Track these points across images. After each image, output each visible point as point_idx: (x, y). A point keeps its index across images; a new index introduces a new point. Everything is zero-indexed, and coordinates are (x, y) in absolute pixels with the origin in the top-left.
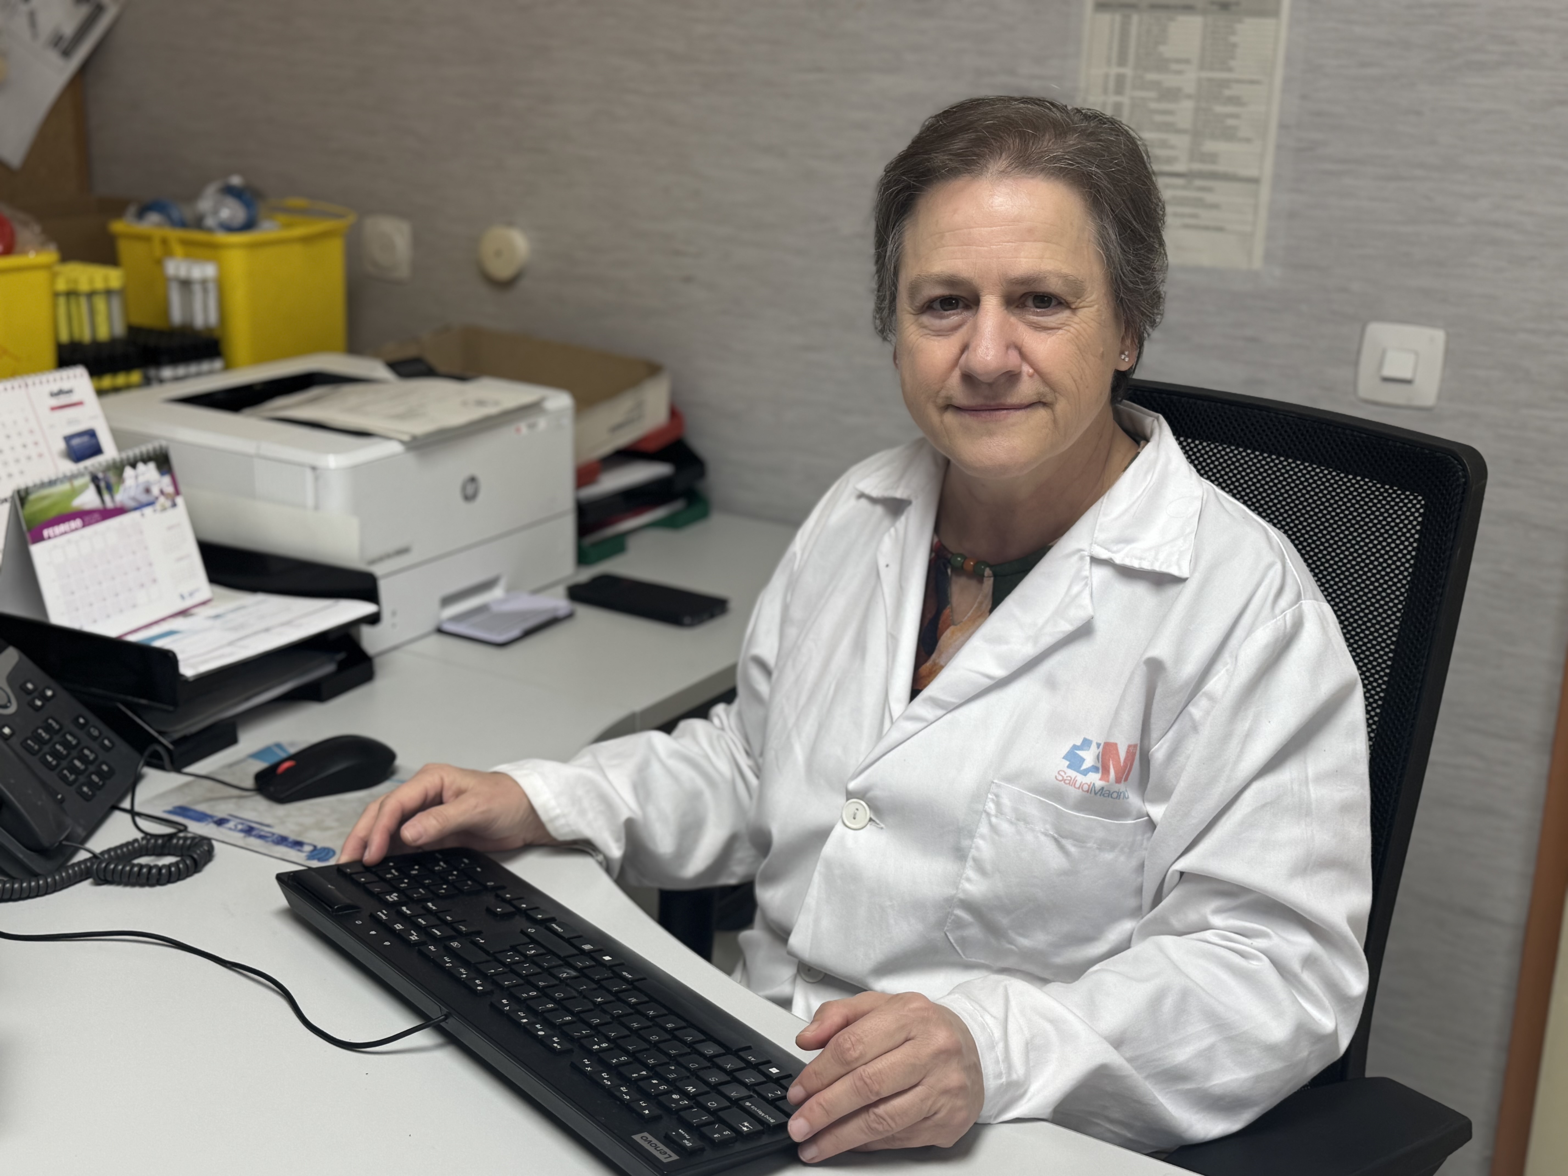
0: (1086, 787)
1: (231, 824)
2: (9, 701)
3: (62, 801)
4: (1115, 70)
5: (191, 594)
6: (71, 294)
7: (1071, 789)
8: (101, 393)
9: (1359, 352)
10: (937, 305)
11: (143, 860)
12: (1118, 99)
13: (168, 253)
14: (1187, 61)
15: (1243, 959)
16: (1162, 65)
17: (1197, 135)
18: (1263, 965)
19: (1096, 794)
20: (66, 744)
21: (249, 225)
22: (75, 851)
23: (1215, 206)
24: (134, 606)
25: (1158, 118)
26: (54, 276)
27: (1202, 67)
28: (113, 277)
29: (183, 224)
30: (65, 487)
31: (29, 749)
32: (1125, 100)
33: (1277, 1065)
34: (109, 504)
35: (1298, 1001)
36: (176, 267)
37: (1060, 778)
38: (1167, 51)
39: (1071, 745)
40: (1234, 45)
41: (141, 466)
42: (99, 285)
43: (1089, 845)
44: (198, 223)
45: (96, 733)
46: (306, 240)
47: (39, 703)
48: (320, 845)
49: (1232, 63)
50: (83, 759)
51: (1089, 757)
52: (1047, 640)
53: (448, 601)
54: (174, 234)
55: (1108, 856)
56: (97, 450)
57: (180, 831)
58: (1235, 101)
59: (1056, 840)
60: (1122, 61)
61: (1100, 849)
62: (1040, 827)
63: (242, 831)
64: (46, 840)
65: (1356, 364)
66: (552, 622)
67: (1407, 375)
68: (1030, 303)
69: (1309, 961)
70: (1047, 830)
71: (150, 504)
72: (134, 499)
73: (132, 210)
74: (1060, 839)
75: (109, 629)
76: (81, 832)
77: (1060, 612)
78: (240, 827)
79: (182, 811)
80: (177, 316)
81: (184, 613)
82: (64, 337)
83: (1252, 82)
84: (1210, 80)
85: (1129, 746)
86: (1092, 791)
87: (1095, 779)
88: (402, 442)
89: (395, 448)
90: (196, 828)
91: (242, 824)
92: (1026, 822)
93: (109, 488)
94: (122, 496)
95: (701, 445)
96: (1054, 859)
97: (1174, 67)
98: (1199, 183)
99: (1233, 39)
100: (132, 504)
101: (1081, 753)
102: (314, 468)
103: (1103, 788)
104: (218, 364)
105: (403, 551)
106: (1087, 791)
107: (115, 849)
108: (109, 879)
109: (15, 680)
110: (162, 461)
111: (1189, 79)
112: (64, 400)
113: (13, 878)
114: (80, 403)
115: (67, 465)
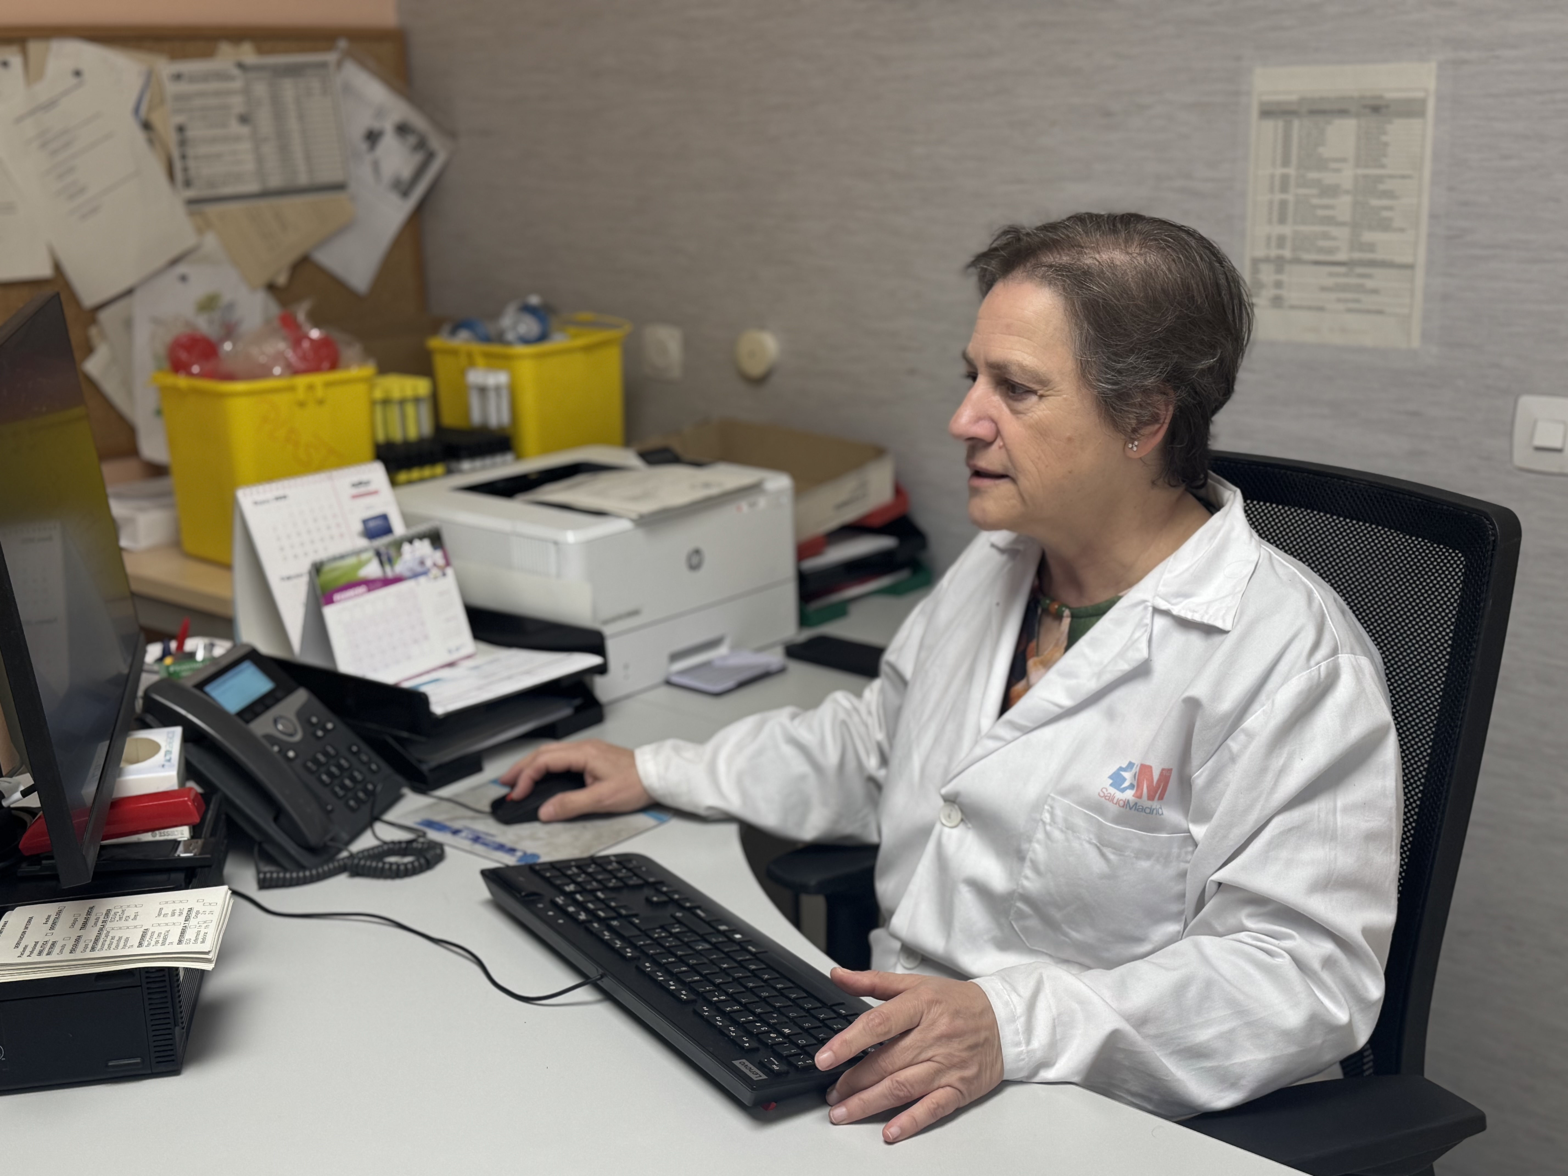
0: (1121, 803)
1: (464, 834)
2: (296, 731)
3: (331, 811)
4: (1280, 171)
5: (458, 649)
6: (386, 402)
7: (1110, 805)
8: (395, 483)
9: (1512, 423)
11: (393, 859)
12: (1284, 196)
13: (472, 364)
14: (1344, 160)
15: (1270, 957)
16: (1322, 164)
17: (1356, 226)
18: (1285, 963)
19: (1131, 809)
20: (340, 767)
21: (543, 337)
22: (340, 851)
23: (1375, 291)
24: (409, 658)
25: (1320, 212)
26: (372, 387)
27: (1357, 165)
28: (420, 386)
29: (487, 339)
30: (352, 561)
31: (308, 770)
32: (1290, 197)
33: (1293, 1049)
34: (390, 573)
35: (1315, 995)
36: (476, 377)
37: (1102, 794)
38: (1325, 152)
39: (1117, 766)
40: (1386, 144)
41: (417, 543)
42: (409, 393)
43: (1126, 854)
44: (500, 339)
45: (364, 758)
46: (588, 349)
47: (320, 733)
48: (530, 851)
49: (1385, 161)
50: (353, 779)
51: (1128, 776)
52: (1107, 677)
53: (675, 657)
54: (477, 348)
55: (1145, 864)
56: (388, 530)
57: (419, 836)
58: (1389, 194)
59: (1098, 848)
60: (1286, 163)
61: (1137, 857)
62: (1085, 836)
63: (471, 839)
64: (313, 839)
65: (1510, 434)
66: (765, 675)
67: (1557, 444)
69: (1328, 962)
70: (1091, 839)
71: (425, 573)
72: (411, 570)
73: (447, 328)
74: (1102, 848)
75: (387, 676)
76: (345, 836)
77: (1121, 654)
78: (470, 836)
79: (430, 824)
80: (476, 417)
81: (451, 665)
82: (381, 437)
83: (1403, 177)
84: (1366, 177)
85: (1163, 770)
86: (1126, 804)
87: (1130, 795)
88: (633, 520)
89: (624, 525)
90: (433, 835)
91: (472, 834)
92: (1074, 832)
93: (391, 561)
94: (400, 568)
95: (925, 521)
96: (1098, 865)
97: (1333, 165)
98: (1360, 270)
99: (1384, 138)
100: (406, 573)
101: (1123, 773)
102: (556, 543)
103: (1136, 804)
104: (509, 457)
105: (634, 613)
106: (1123, 807)
107: (368, 850)
108: (360, 872)
109: (303, 715)
110: (436, 539)
111: (1346, 176)
112: (362, 490)
113: (285, 870)
114: (375, 493)
115: (363, 542)
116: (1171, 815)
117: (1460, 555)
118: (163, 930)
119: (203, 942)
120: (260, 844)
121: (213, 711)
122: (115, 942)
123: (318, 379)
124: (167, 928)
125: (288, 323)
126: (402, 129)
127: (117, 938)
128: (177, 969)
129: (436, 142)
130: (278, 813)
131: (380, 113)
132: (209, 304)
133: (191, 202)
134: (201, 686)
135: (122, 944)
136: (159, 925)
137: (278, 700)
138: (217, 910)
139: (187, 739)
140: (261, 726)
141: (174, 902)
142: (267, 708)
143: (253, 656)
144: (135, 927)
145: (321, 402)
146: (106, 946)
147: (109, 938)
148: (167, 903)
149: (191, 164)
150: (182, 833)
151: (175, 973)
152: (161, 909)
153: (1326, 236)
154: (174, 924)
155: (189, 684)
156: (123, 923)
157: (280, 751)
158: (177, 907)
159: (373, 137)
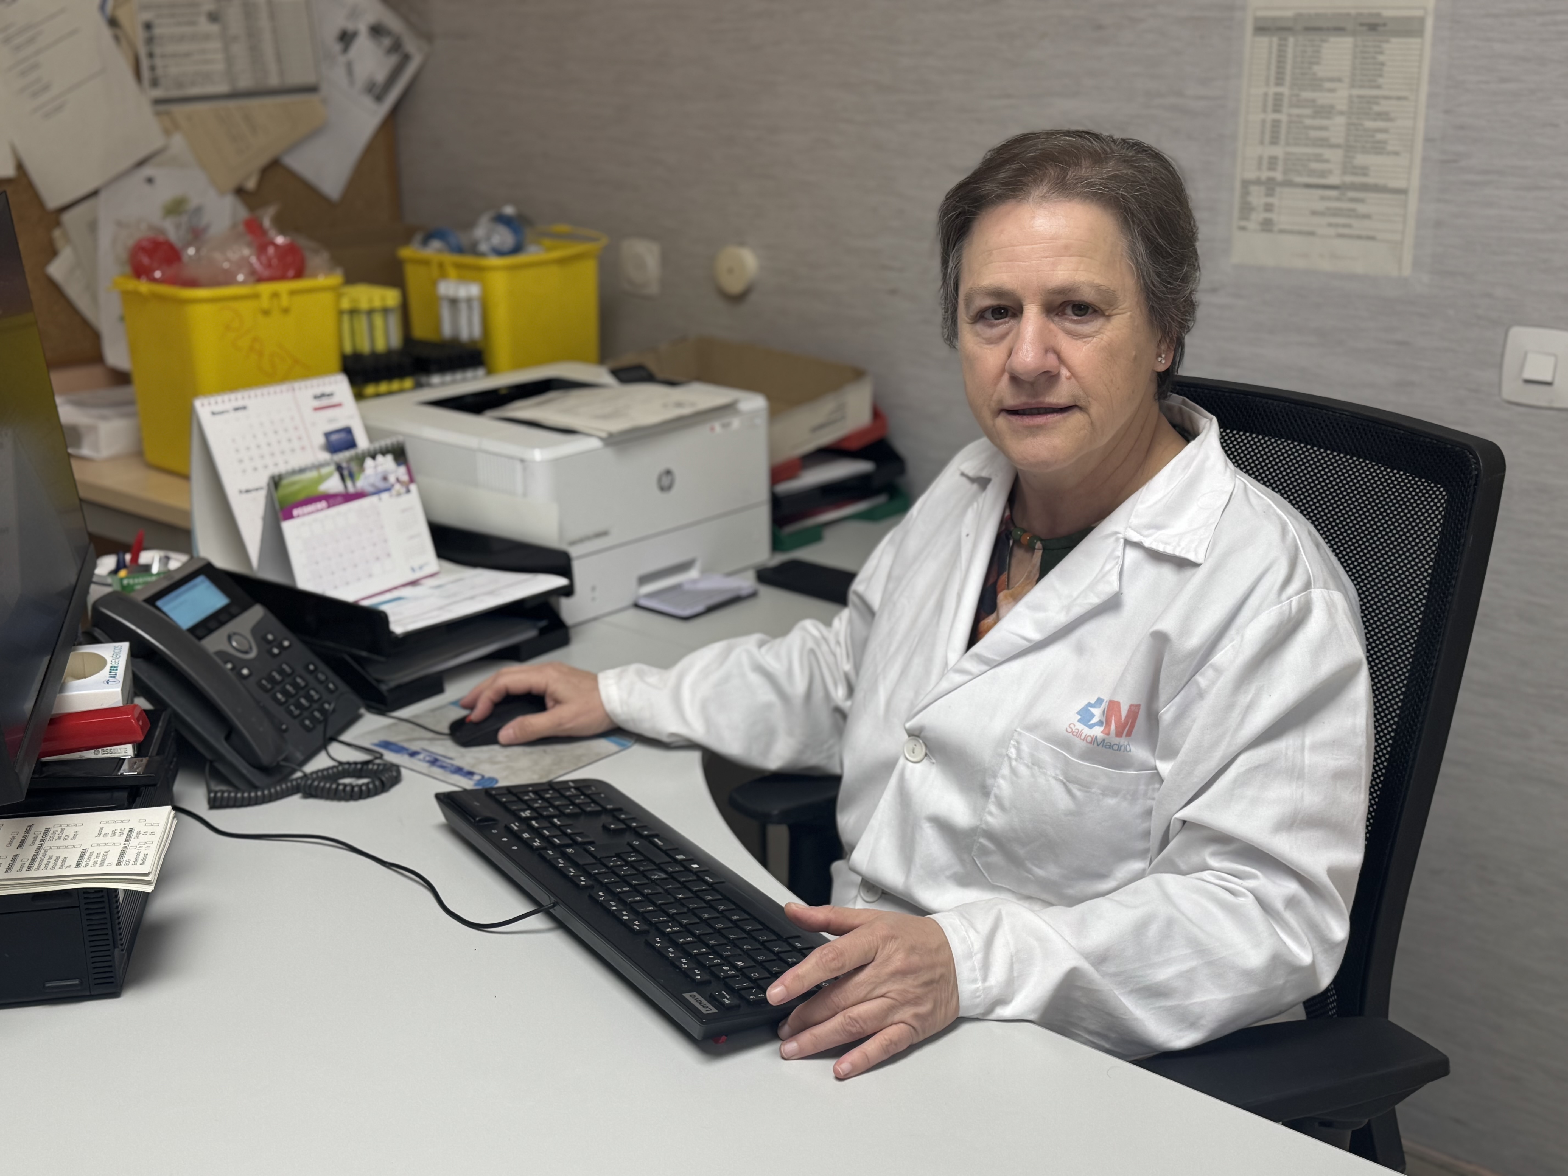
0: (1089, 739)
1: (421, 756)
2: (251, 648)
3: (286, 731)
4: (1273, 90)
5: (421, 568)
6: (353, 312)
7: (1077, 740)
8: (359, 396)
9: (1502, 355)
10: (988, 315)
11: (347, 781)
12: (1276, 116)
13: (443, 275)
14: (1339, 80)
15: (1232, 896)
16: (1316, 84)
17: (1349, 149)
18: (1248, 902)
19: (1098, 745)
20: (295, 685)
21: (517, 249)
22: (294, 771)
23: (1367, 217)
24: (370, 576)
25: (1313, 134)
26: (339, 296)
27: (1352, 86)
28: (390, 297)
29: (460, 250)
30: (312, 475)
31: (262, 687)
32: (1283, 117)
33: (1254, 989)
34: (351, 489)
35: (1278, 935)
36: (446, 288)
37: (1069, 730)
38: (1320, 71)
39: (1086, 702)
40: (1383, 64)
41: (380, 458)
42: (377, 304)
43: (1093, 790)
44: (473, 250)
45: (322, 677)
46: (562, 262)
47: (276, 651)
48: (487, 775)
49: (1381, 81)
50: (309, 698)
51: (1097, 712)
52: (1078, 610)
53: (644, 580)
54: (449, 259)
55: (1111, 801)
56: (351, 444)
57: (376, 758)
58: (1384, 116)
59: (1064, 784)
60: (1280, 80)
61: (1104, 794)
63: (429, 762)
64: (265, 758)
65: (1500, 366)
66: (735, 600)
67: (1547, 377)
68: (1069, 311)
69: (1292, 902)
70: (1057, 775)
71: (388, 489)
72: (373, 485)
73: (418, 237)
74: (1068, 784)
75: (347, 594)
76: (299, 756)
77: (1092, 586)
78: (428, 758)
79: (387, 745)
80: (447, 331)
81: (414, 583)
82: (348, 349)
83: (1399, 98)
84: (1360, 97)
85: (1131, 706)
86: (1094, 741)
87: (1098, 732)
88: (601, 439)
89: (594, 443)
90: (390, 757)
91: (429, 756)
92: (1040, 767)
93: (352, 476)
94: (361, 483)
95: (902, 445)
96: (1062, 801)
97: (1328, 85)
98: (1351, 194)
99: (1381, 58)
100: (369, 489)
101: (1092, 709)
102: (522, 461)
103: (1104, 740)
104: (481, 372)
105: (604, 534)
106: (1091, 743)
107: (322, 771)
108: (314, 793)
109: (258, 631)
110: (399, 454)
111: (1340, 97)
112: (325, 402)
113: (237, 789)
114: (339, 405)
115: (325, 456)
116: (1139, 752)
117: (1442, 489)
118: (102, 850)
119: (143, 863)
120: (211, 762)
121: (165, 627)
122: (52, 861)
123: (283, 287)
124: (106, 848)
125: (253, 228)
126: (377, 31)
127: (54, 858)
128: (116, 890)
129: (411, 45)
130: (230, 732)
131: (354, 13)
132: (175, 208)
133: (157, 102)
134: (152, 600)
135: (59, 864)
136: (98, 845)
137: (233, 617)
138: (159, 831)
139: (134, 654)
140: (214, 643)
141: (115, 822)
142: (222, 624)
143: (208, 571)
144: (74, 847)
145: (286, 311)
146: (43, 866)
147: (47, 857)
148: (107, 822)
149: (158, 62)
150: (126, 751)
151: (114, 895)
152: (101, 829)
153: (1319, 159)
154: (114, 844)
155: (140, 597)
156: (62, 843)
157: (233, 669)
158: (118, 827)
159: (346, 38)
